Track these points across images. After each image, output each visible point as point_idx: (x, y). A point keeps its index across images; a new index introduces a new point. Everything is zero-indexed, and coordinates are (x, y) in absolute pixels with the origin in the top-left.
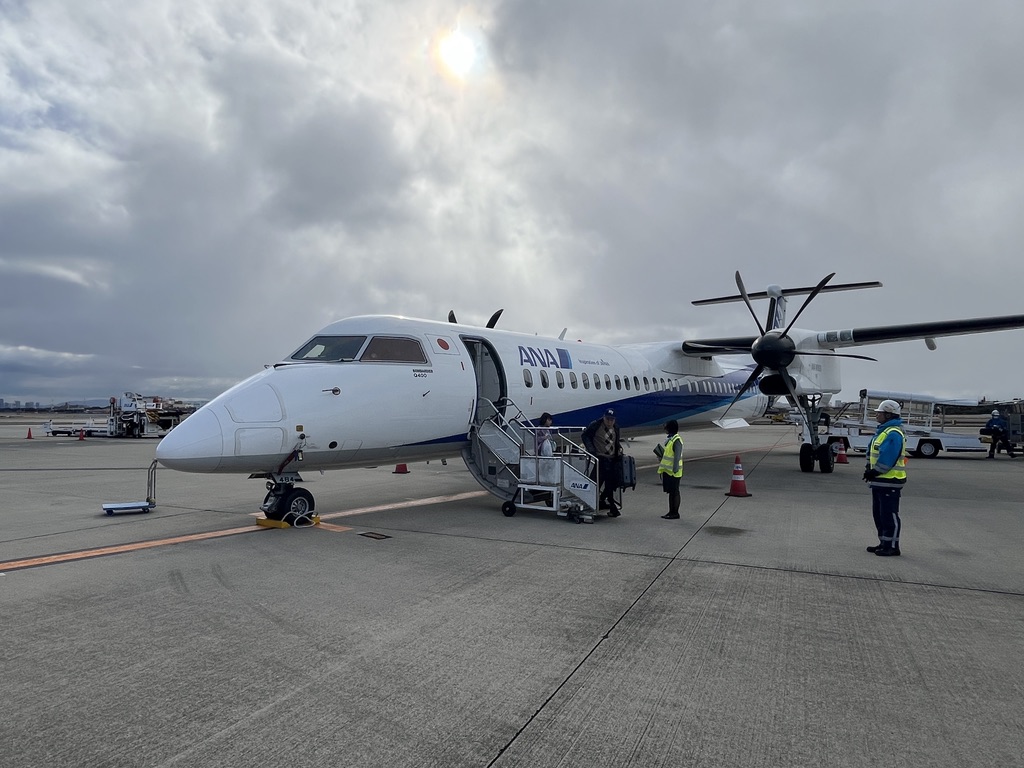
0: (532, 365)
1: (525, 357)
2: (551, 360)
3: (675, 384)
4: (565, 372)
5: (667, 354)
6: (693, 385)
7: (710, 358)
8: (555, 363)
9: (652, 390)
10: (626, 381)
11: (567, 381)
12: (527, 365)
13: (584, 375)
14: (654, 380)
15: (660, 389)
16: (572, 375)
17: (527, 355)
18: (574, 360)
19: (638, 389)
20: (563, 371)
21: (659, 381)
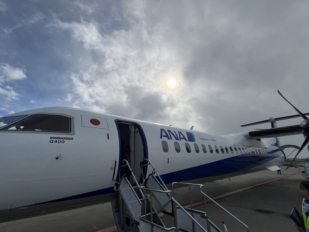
0: (169, 138)
1: (164, 134)
2: (182, 137)
3: (248, 151)
4: (191, 144)
5: (242, 137)
6: (256, 151)
7: (259, 140)
8: (184, 138)
9: (240, 154)
10: (226, 149)
11: (193, 149)
12: (165, 139)
13: (203, 145)
14: (240, 149)
15: (243, 153)
16: (196, 145)
17: (166, 133)
18: (196, 138)
19: (233, 153)
20: (189, 143)
21: (241, 149)
